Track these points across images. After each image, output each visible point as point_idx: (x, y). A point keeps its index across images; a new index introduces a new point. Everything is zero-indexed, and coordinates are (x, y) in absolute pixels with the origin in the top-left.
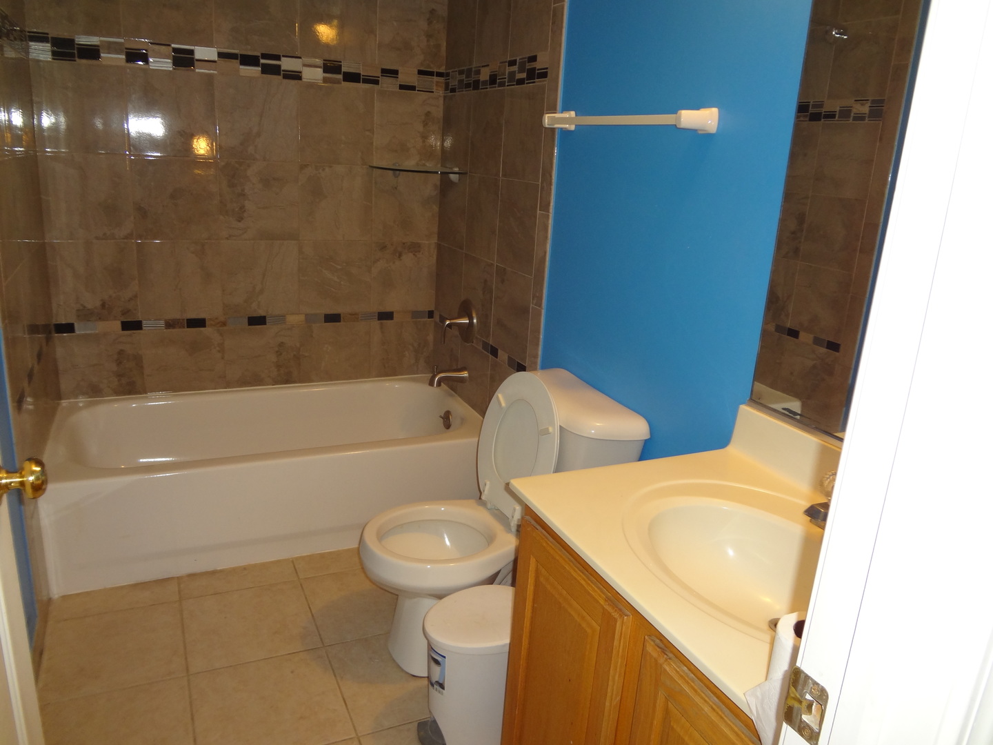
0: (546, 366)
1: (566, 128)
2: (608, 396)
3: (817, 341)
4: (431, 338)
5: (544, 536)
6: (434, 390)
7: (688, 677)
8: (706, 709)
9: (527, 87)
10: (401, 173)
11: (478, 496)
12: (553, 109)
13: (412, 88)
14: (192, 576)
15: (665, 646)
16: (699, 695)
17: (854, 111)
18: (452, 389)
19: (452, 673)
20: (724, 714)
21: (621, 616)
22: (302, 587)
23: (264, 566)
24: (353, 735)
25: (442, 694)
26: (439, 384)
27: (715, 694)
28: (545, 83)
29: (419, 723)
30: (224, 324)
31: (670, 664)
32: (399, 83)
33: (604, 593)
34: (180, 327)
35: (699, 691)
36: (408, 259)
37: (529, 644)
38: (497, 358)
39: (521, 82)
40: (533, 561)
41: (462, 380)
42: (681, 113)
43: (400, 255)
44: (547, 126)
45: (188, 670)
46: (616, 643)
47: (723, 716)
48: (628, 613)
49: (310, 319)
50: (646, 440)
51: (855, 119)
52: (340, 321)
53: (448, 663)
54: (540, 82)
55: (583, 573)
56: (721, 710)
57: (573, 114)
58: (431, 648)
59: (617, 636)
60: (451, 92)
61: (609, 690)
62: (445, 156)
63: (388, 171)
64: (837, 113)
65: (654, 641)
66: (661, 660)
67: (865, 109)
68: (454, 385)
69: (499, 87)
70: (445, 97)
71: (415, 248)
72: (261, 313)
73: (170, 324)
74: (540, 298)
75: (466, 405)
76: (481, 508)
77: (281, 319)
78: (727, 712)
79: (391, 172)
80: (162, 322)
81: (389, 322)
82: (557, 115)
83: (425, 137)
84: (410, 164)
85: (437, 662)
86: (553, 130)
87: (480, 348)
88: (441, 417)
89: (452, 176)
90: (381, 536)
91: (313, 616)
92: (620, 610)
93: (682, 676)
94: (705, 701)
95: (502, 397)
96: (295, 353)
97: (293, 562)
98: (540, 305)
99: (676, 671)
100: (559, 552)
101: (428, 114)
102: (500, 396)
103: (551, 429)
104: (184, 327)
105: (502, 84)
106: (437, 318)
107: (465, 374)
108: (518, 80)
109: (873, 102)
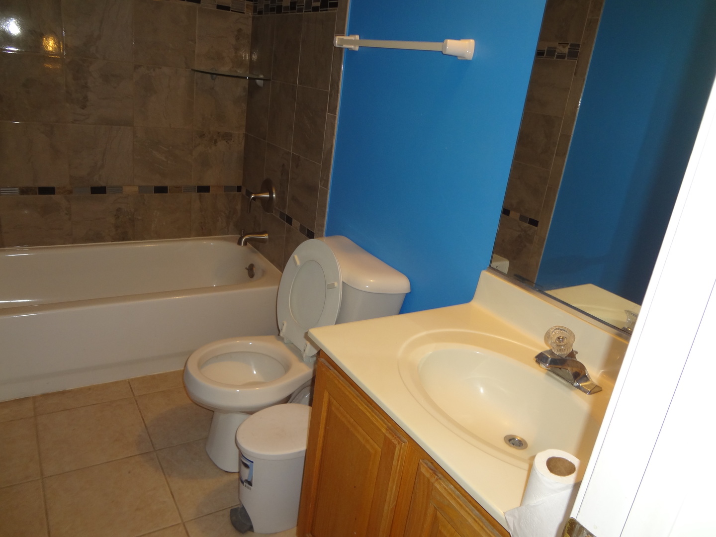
0: (330, 234)
1: (351, 49)
2: (378, 258)
3: (523, 218)
4: (239, 207)
5: (336, 375)
6: (242, 248)
7: (454, 493)
8: (470, 520)
9: (321, 14)
10: (218, 76)
11: (277, 332)
12: (342, 33)
13: (228, 8)
14: (46, 396)
15: (436, 468)
16: (464, 509)
17: (558, 51)
18: (255, 247)
19: (258, 474)
20: (484, 525)
21: (399, 442)
22: (137, 403)
23: (106, 386)
24: (180, 521)
25: (250, 489)
26: (245, 244)
27: (476, 508)
28: (336, 11)
29: (232, 510)
30: (71, 192)
31: (440, 484)
32: (216, 3)
33: (385, 424)
34: (33, 194)
35: (464, 506)
36: (222, 145)
37: (322, 456)
38: (291, 225)
39: (316, 9)
40: (326, 394)
41: (263, 241)
42: (447, 42)
43: (216, 142)
44: (337, 46)
45: (42, 474)
46: (395, 463)
47: (484, 526)
48: (405, 440)
49: (142, 189)
50: (407, 294)
51: (558, 57)
52: (167, 192)
53: (255, 467)
54: (332, 10)
55: (368, 406)
56: (482, 522)
57: (357, 37)
58: (241, 455)
59: (396, 457)
60: (258, 14)
61: (388, 497)
62: (252, 66)
63: (206, 74)
64: (545, 52)
65: (427, 464)
66: (432, 480)
67: (566, 50)
68: (257, 245)
69: (297, 12)
70: (253, 18)
71: (227, 137)
72: (103, 184)
73: (24, 191)
74: (327, 181)
75: (267, 260)
76: (280, 342)
77: (119, 189)
78: (487, 523)
79: (209, 76)
80: (17, 189)
81: (206, 194)
82: (345, 38)
83: (237, 49)
84: (225, 70)
85: (246, 466)
86: (341, 49)
87: (278, 217)
88: (246, 269)
89: (258, 81)
90: (201, 365)
91: (146, 426)
92: (398, 437)
93: (450, 494)
94: (469, 514)
95: (297, 257)
96: (130, 217)
97: (129, 383)
98: (327, 187)
99: (445, 489)
100: (349, 389)
101: (240, 30)
102: (296, 257)
103: (336, 284)
104: (36, 194)
105: (301, 10)
106: (244, 192)
107: (266, 236)
108: (313, 7)
109: (572, 45)
